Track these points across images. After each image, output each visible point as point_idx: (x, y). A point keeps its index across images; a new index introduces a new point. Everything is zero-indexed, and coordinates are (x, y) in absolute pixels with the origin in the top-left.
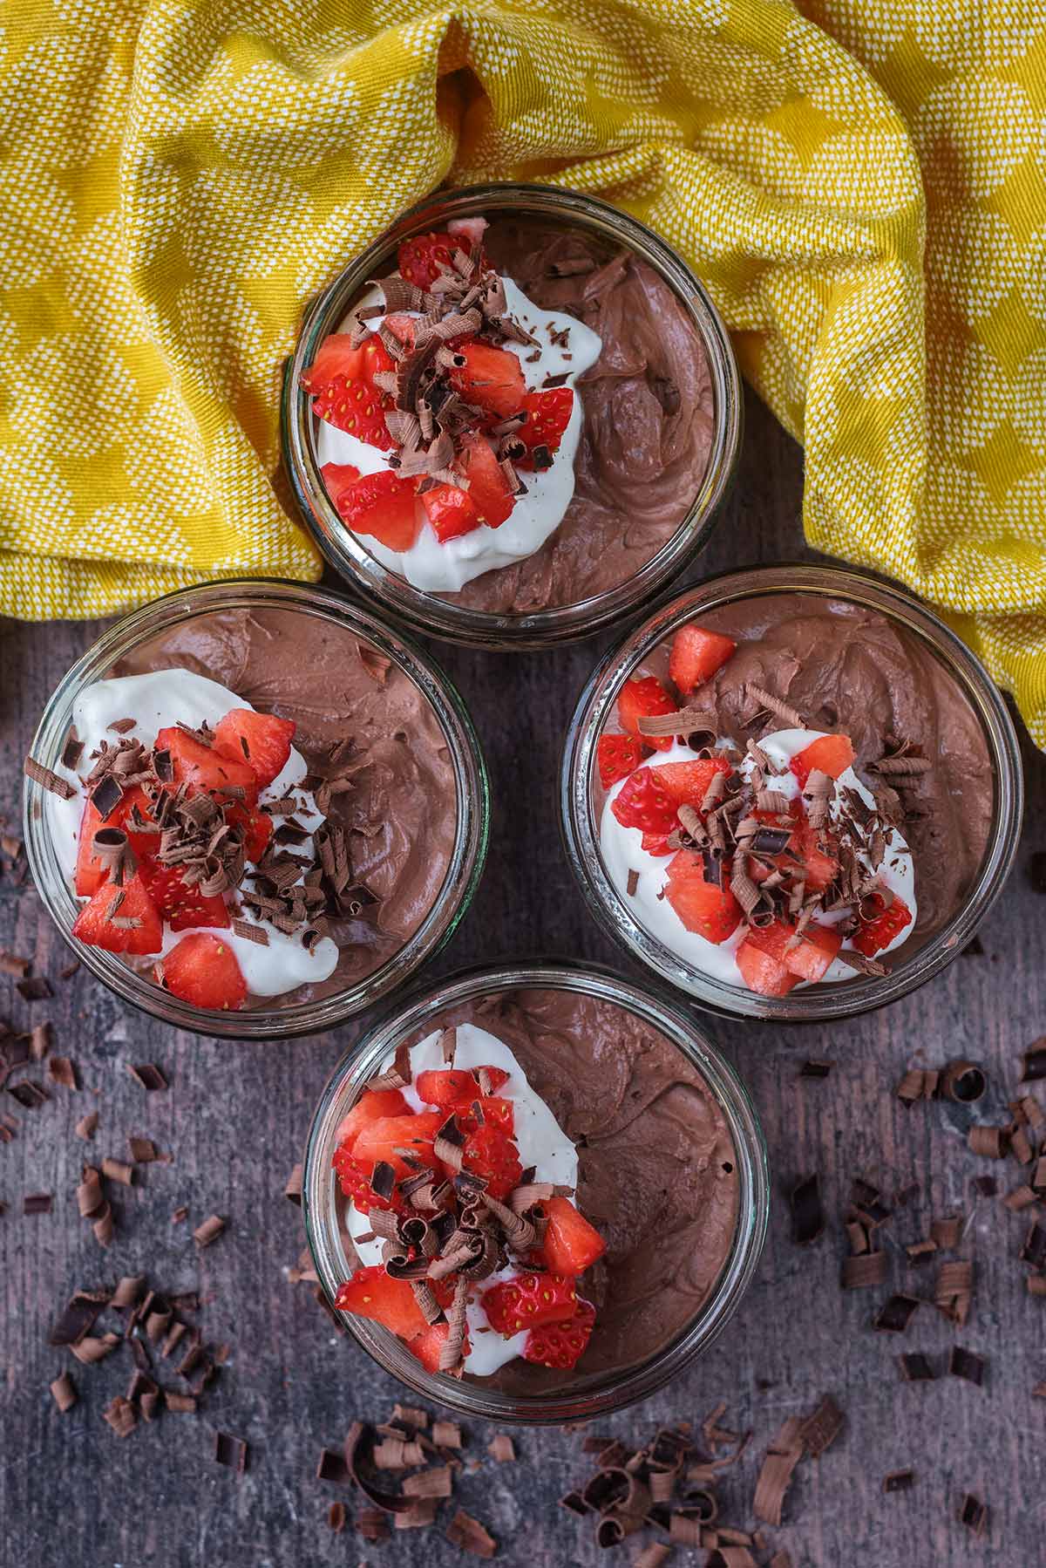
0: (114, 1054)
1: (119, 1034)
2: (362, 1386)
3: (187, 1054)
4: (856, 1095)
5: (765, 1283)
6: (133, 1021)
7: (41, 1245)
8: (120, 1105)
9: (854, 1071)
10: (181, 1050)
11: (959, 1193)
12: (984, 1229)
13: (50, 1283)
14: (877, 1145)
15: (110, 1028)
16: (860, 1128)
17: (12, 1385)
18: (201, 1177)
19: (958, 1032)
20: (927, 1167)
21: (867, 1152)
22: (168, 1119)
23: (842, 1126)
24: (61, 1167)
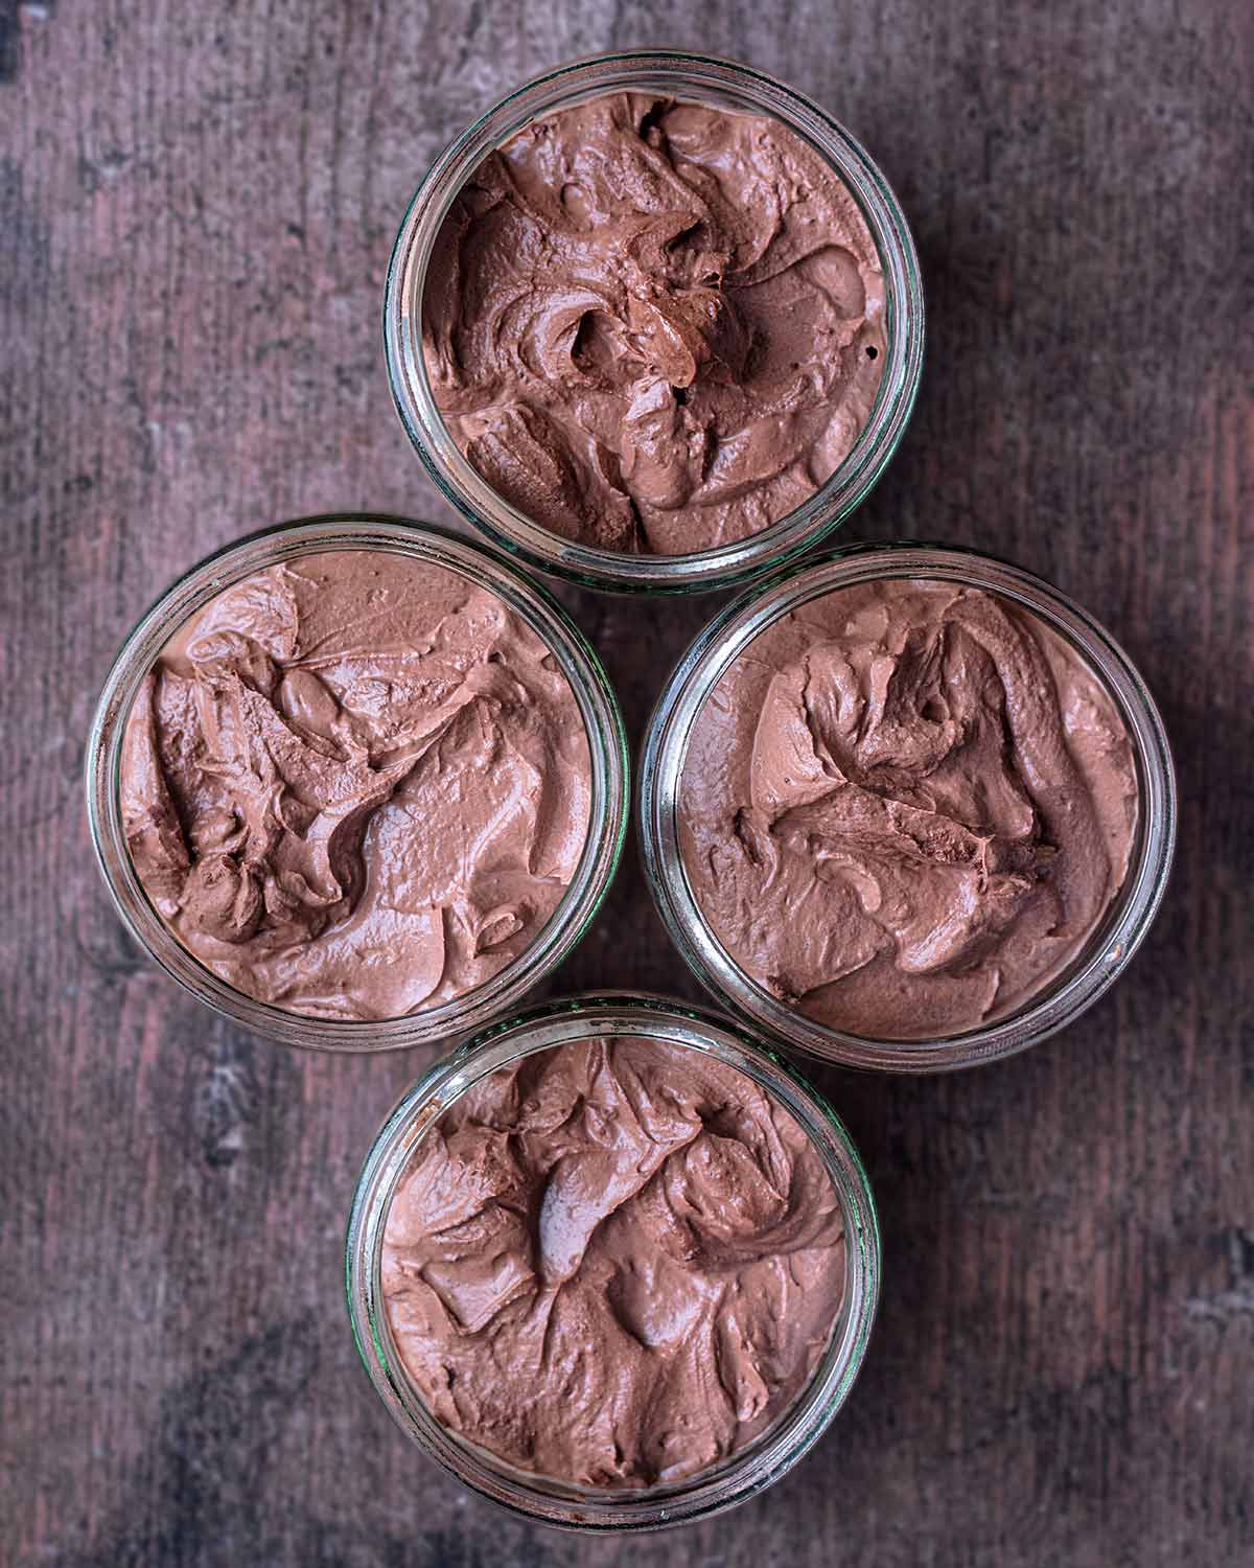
0: (228, 1162)
1: (234, 1141)
2: (493, 1551)
3: (312, 1167)
4: (1069, 1253)
5: (952, 1454)
6: (250, 1127)
7: (133, 1378)
8: (233, 1221)
9: (1068, 1224)
10: (306, 1159)
11: (1176, 1363)
12: (1201, 1405)
13: (140, 1421)
14: (1088, 1307)
15: (224, 1133)
16: (1070, 1287)
17: (93, 1531)
18: (322, 1307)
19: (1188, 1187)
20: (1142, 1336)
21: (1076, 1313)
22: (286, 1238)
23: (1050, 1284)
24: (161, 1289)
